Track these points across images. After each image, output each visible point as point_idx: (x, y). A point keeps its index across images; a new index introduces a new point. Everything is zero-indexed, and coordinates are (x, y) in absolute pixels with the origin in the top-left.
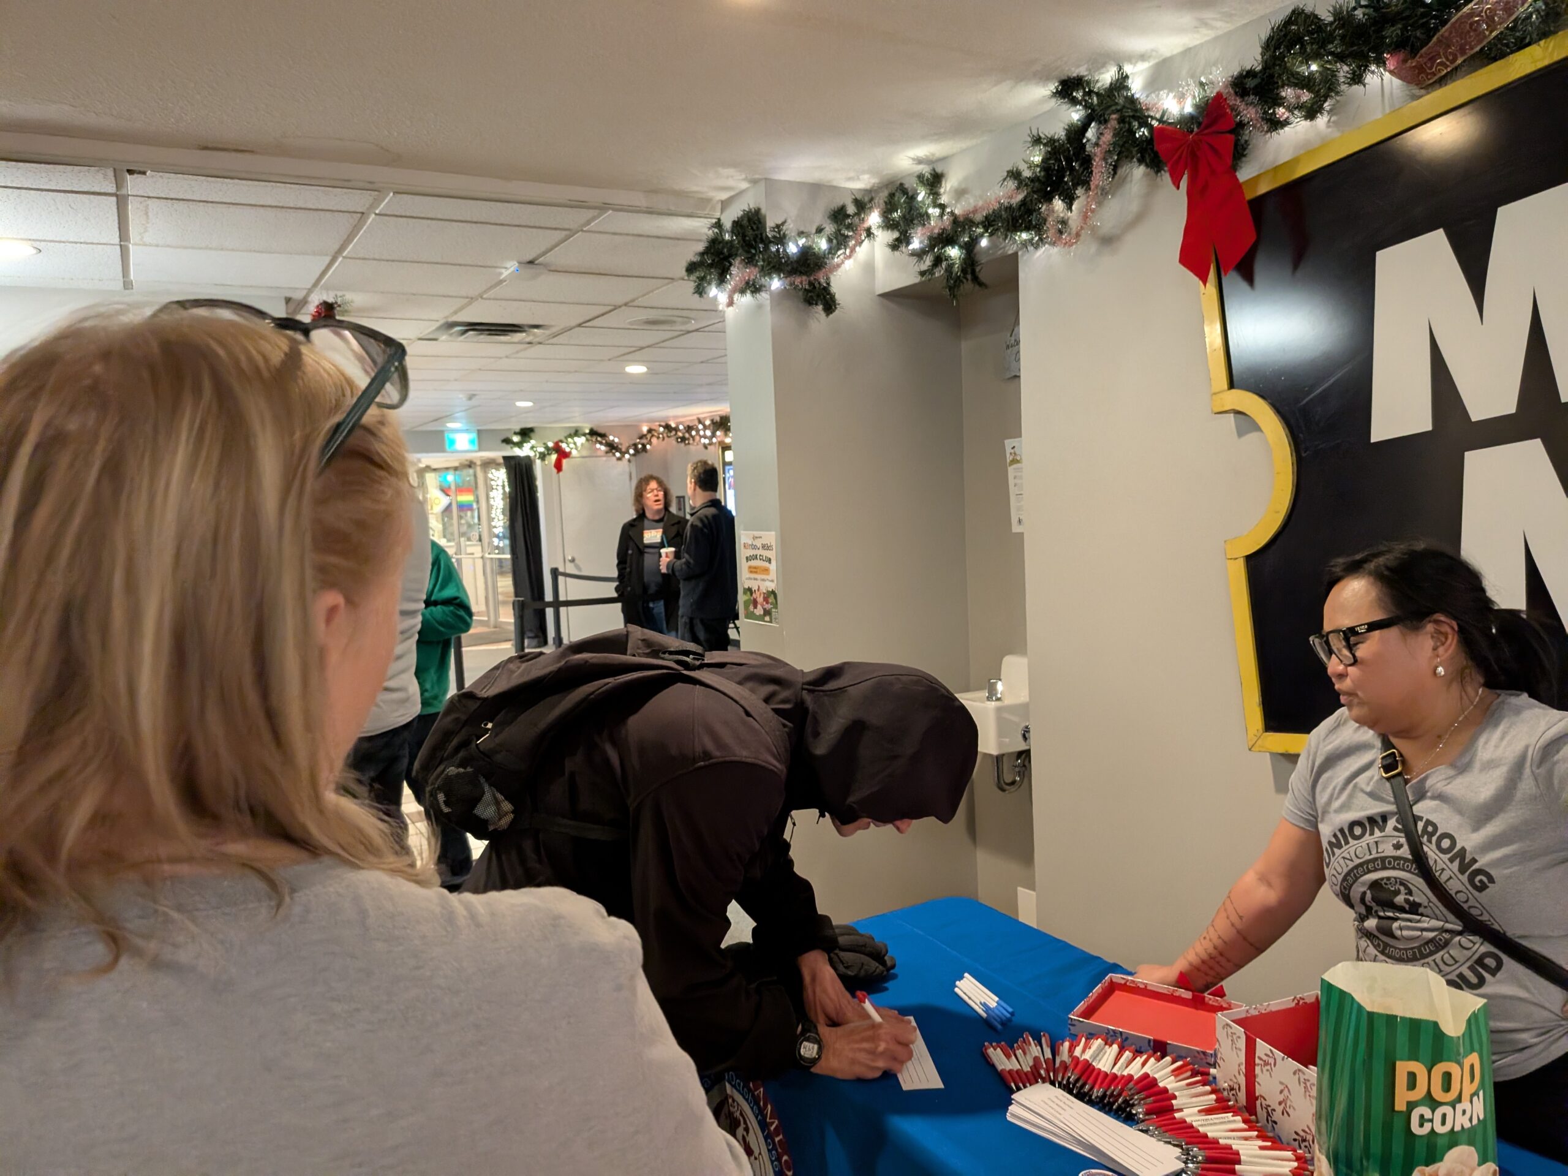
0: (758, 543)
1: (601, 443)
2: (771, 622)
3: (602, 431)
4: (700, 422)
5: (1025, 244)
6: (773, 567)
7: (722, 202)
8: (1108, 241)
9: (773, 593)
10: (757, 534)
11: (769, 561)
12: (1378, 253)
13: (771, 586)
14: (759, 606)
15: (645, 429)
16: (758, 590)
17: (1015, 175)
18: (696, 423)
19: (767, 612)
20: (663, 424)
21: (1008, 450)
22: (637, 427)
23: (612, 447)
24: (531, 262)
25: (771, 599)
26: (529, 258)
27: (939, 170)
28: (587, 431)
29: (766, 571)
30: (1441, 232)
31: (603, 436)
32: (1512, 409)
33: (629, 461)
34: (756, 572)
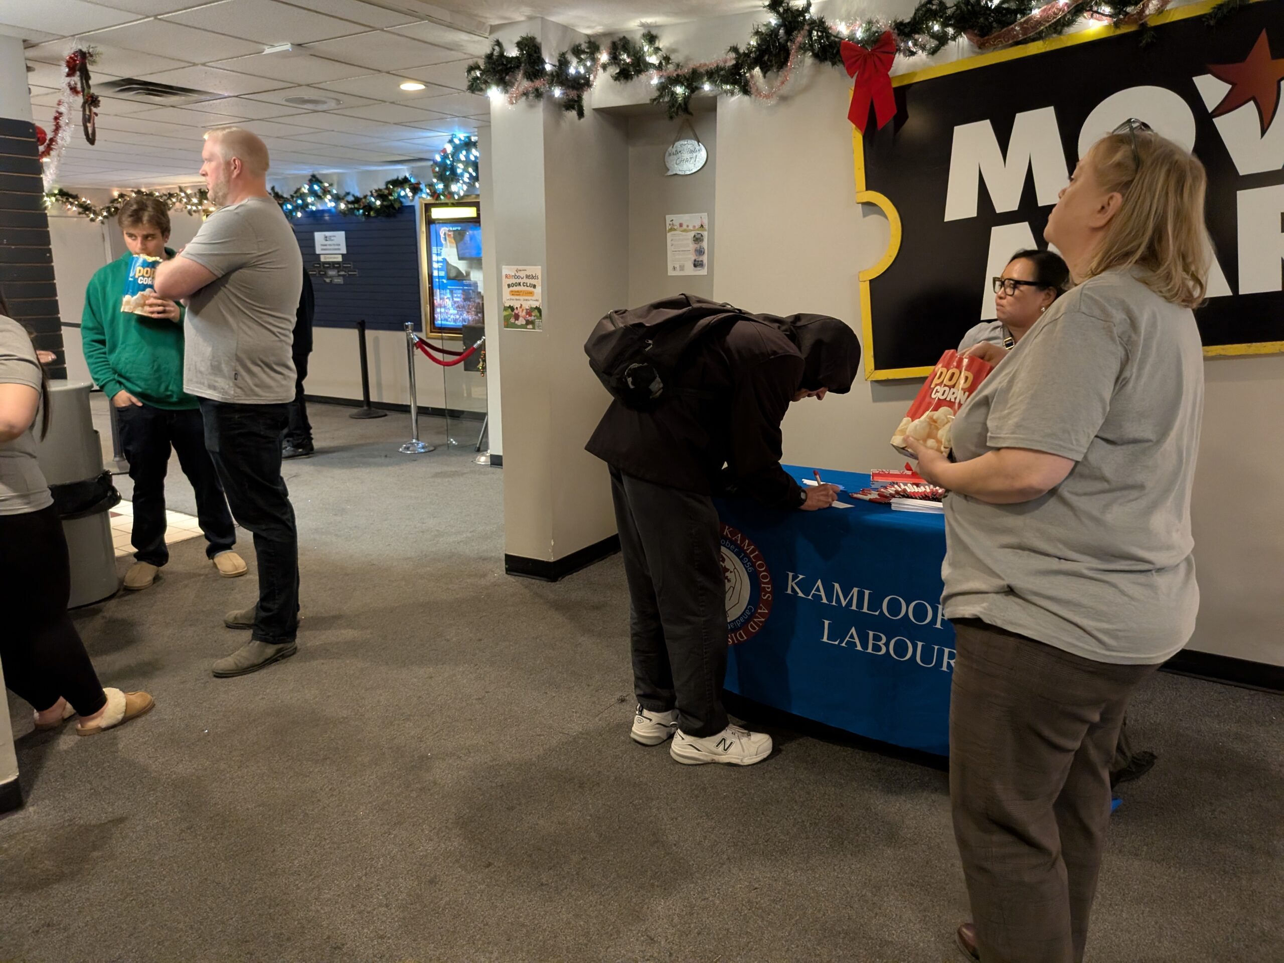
0: (522, 274)
1: (72, 204)
2: (534, 328)
3: (74, 193)
4: (181, 190)
5: (726, 92)
6: (538, 290)
7: (491, 26)
8: (784, 99)
9: (539, 310)
10: (520, 267)
11: (534, 286)
12: (957, 129)
13: (535, 304)
14: (521, 319)
15: (116, 194)
16: (521, 307)
17: (735, 49)
18: (178, 191)
19: (528, 322)
20: (136, 190)
21: (668, 222)
22: (108, 191)
23: (86, 208)
24: (300, 45)
25: (536, 313)
27: (654, 32)
28: (56, 192)
29: (531, 293)
30: (988, 122)
31: (75, 197)
32: (1016, 208)
33: (102, 222)
34: (519, 295)
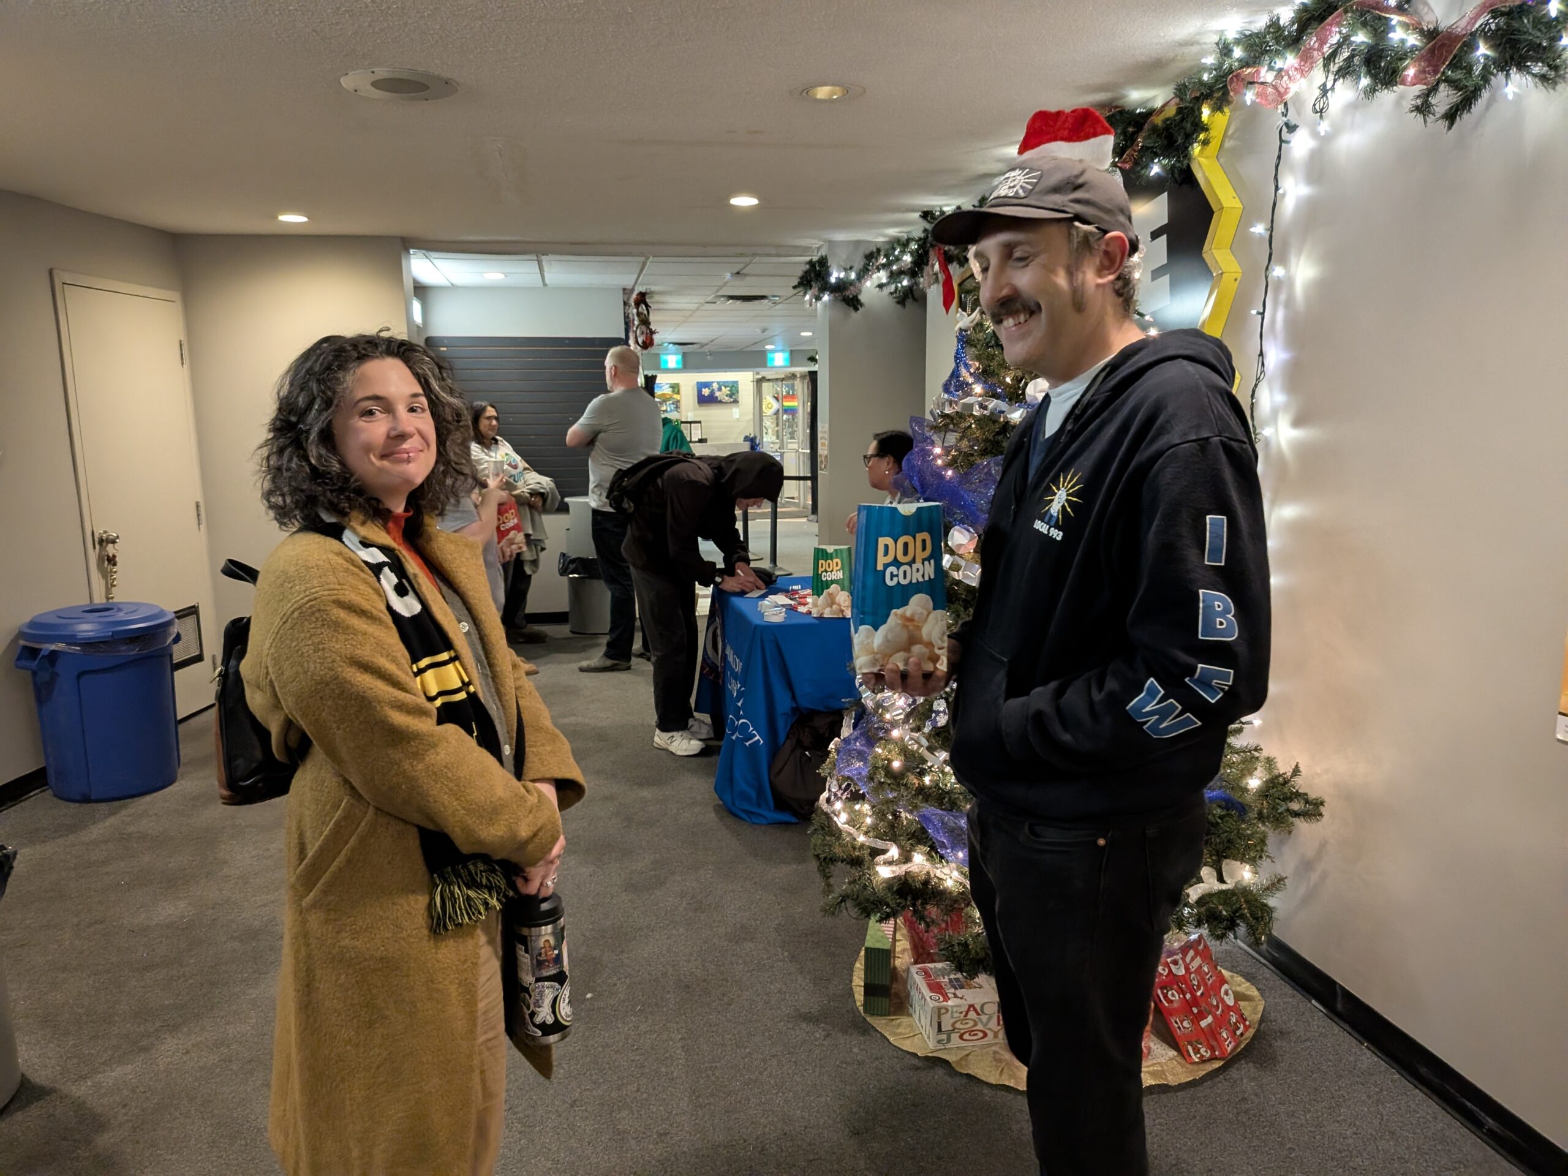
24: (738, 273)
26: (736, 271)
